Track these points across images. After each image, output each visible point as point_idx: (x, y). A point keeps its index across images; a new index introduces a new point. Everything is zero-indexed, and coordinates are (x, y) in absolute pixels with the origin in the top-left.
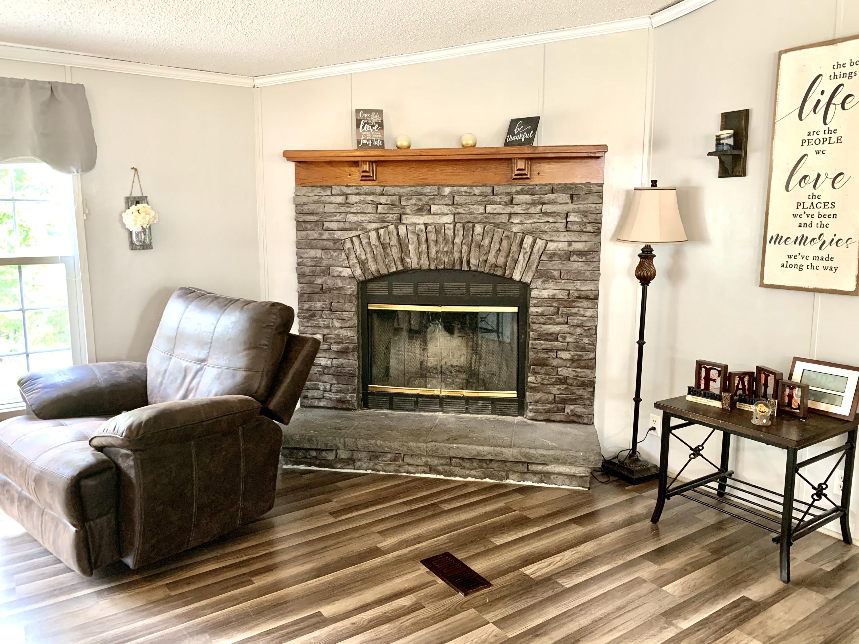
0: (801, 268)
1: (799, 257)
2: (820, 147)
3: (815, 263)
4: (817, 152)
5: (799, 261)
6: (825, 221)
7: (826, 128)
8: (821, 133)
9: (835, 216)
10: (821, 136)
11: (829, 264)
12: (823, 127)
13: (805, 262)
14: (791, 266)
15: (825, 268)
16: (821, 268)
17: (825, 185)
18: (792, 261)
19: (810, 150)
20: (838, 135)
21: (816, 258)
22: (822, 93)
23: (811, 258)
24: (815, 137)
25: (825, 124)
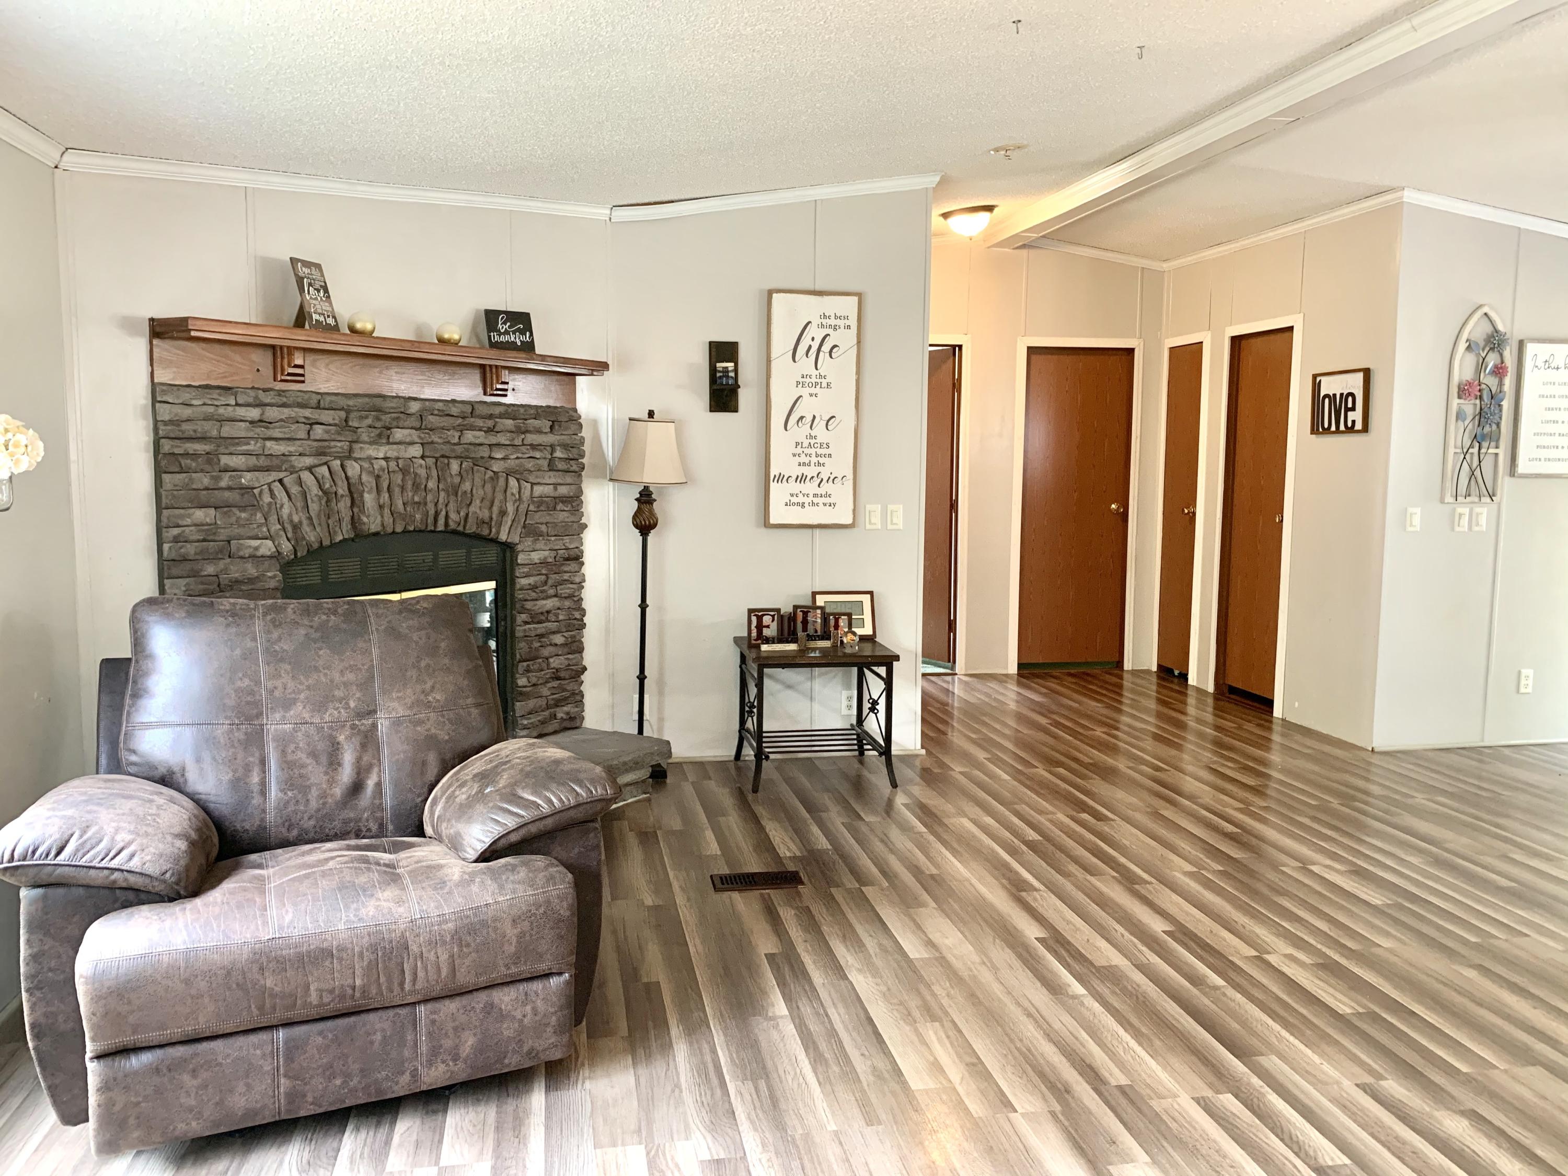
0: (803, 506)
1: (800, 495)
2: (813, 390)
3: (816, 500)
4: (811, 395)
5: (801, 499)
6: (822, 460)
7: (817, 373)
8: (814, 377)
9: (830, 456)
10: (814, 380)
11: (827, 500)
12: (815, 372)
13: (807, 500)
14: (794, 504)
15: (825, 505)
16: (821, 505)
17: (820, 426)
18: (794, 500)
19: (805, 392)
20: (828, 380)
21: (815, 495)
22: (813, 339)
23: (811, 496)
24: (808, 380)
25: (817, 369)
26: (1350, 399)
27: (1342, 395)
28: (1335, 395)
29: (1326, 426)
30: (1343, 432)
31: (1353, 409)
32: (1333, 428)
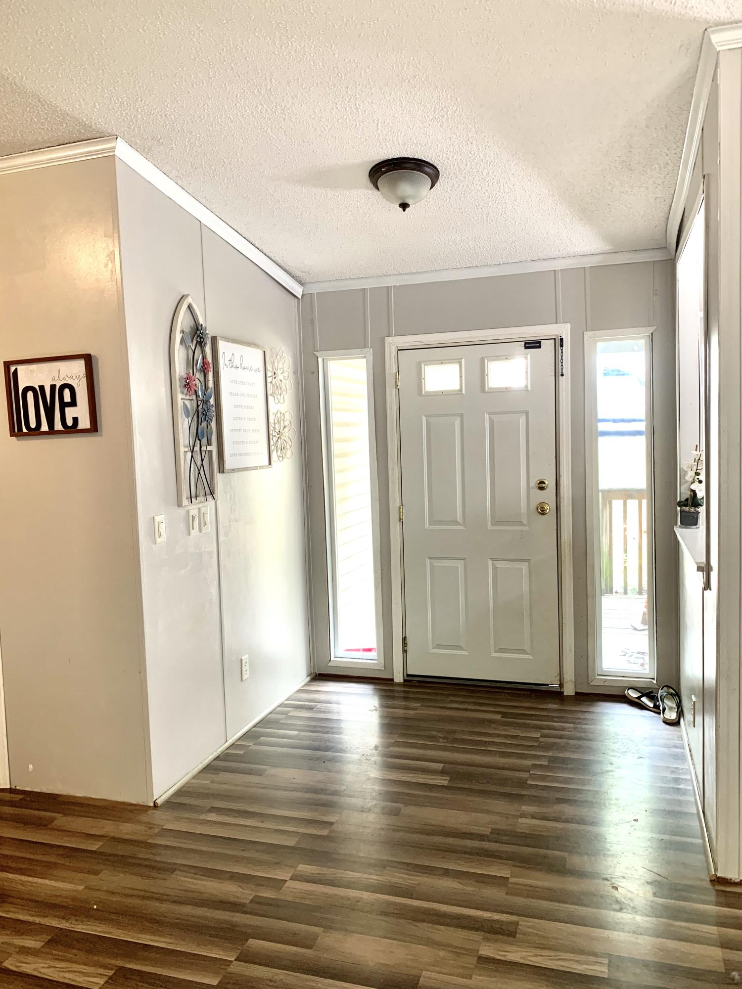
26: (67, 392)
27: (53, 387)
28: (42, 388)
29: (33, 425)
30: (59, 432)
31: (73, 403)
32: (45, 427)
